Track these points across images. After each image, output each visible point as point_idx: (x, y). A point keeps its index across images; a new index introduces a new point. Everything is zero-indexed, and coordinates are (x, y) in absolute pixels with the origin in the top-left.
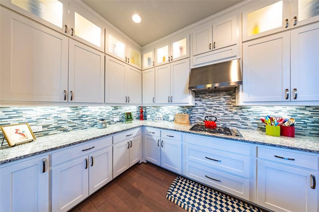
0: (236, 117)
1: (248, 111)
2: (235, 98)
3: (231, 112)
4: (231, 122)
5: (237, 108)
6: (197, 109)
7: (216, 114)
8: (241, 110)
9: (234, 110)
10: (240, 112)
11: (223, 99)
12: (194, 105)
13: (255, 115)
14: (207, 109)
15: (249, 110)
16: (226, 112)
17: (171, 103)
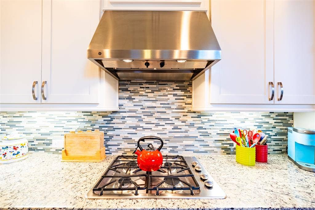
0: (193, 132)
1: (209, 121)
2: (190, 97)
3: (184, 124)
4: (186, 142)
5: (193, 115)
6: (124, 118)
7: (160, 128)
8: (199, 119)
9: (190, 120)
10: (198, 123)
11: (172, 98)
12: (117, 109)
13: (218, 127)
14: (143, 117)
15: (210, 118)
16: (177, 123)
17: (43, 101)
